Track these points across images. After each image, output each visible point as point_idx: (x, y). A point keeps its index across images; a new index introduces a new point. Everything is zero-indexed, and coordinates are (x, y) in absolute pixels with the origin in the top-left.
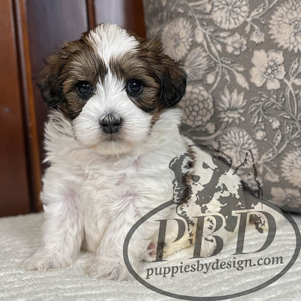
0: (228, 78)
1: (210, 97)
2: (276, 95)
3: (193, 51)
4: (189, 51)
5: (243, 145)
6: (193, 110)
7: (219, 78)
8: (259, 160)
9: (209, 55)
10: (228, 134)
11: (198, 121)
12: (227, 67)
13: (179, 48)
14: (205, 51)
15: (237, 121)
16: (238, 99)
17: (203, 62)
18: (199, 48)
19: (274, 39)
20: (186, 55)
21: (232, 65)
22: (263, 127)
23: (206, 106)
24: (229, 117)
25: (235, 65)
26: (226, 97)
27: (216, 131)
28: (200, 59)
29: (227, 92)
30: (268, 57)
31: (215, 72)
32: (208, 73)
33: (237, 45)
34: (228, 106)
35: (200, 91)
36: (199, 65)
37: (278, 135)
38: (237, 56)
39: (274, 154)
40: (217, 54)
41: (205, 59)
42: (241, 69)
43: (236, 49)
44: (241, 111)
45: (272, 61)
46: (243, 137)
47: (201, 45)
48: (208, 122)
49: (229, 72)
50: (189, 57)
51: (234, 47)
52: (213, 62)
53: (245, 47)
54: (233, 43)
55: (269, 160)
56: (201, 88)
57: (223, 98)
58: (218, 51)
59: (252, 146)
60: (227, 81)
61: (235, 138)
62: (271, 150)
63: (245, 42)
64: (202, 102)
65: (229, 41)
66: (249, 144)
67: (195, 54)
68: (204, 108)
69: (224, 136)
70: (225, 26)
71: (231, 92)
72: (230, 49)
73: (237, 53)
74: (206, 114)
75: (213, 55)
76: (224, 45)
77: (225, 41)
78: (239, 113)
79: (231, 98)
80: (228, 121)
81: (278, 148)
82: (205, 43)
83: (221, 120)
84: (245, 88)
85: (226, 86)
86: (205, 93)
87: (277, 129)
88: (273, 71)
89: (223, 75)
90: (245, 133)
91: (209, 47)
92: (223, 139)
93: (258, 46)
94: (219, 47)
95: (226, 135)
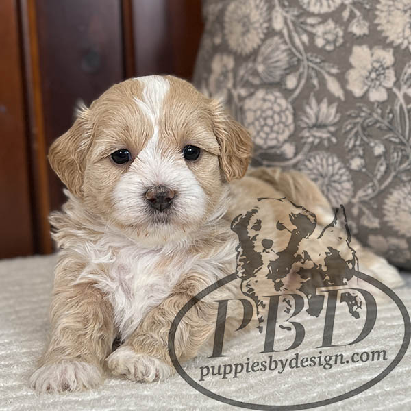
0: (315, 82)
1: (290, 107)
2: (381, 109)
3: (268, 42)
4: (263, 41)
5: (333, 175)
6: (266, 124)
7: (303, 82)
8: (354, 197)
9: (290, 49)
10: (312, 160)
11: (272, 139)
12: (315, 66)
13: (249, 36)
14: (285, 42)
15: (326, 143)
16: (328, 112)
17: (281, 58)
18: (276, 39)
19: (381, 31)
20: (259, 46)
21: (322, 64)
22: (361, 152)
23: (284, 119)
24: (314, 137)
25: (327, 64)
26: (311, 108)
27: (296, 154)
28: (278, 53)
29: (313, 102)
30: (372, 55)
31: (298, 73)
32: (288, 74)
33: (330, 37)
34: (313, 120)
35: (276, 98)
36: (277, 62)
37: (381, 165)
38: (329, 52)
39: (374, 191)
40: (301, 48)
41: (285, 54)
42: (334, 71)
43: (328, 42)
44: (332, 129)
45: (378, 61)
46: (333, 165)
47: (280, 34)
48: (285, 141)
49: (318, 74)
50: (263, 49)
51: (326, 39)
52: (295, 59)
53: (341, 41)
54: (325, 33)
55: (367, 199)
56: (278, 94)
57: (308, 110)
58: (303, 44)
59: (344, 178)
60: (314, 86)
61: (322, 166)
62: (370, 184)
63: (341, 33)
64: (279, 114)
65: (319, 30)
66: (341, 175)
67: (270, 45)
68: (281, 122)
69: (307, 163)
70: (314, 9)
71: (319, 101)
72: (320, 42)
73: (329, 48)
74: (283, 131)
75: (297, 48)
76: (312, 36)
77: (314, 31)
78: (329, 132)
79: (319, 111)
80: (313, 143)
81: (381, 181)
82: (285, 32)
83: (303, 141)
84: (339, 99)
85: (312, 94)
86: (283, 102)
87: (379, 157)
88: (378, 75)
89: (309, 78)
90: (336, 159)
91: (291, 37)
92: (306, 166)
93: (360, 40)
94: (305, 38)
95: (310, 161)
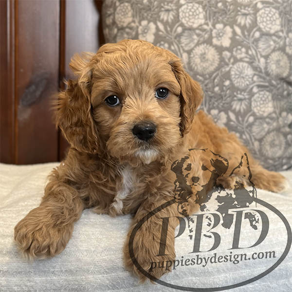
4: (269, 55)
9: (257, 49)
12: (245, 40)
13: (276, 59)
14: (259, 52)
18: (263, 54)
23: (261, 19)
25: (241, 40)
26: (249, 23)
30: (221, 43)
32: (259, 38)
33: (239, 52)
38: (240, 45)
41: (260, 47)
42: (238, 37)
45: (219, 40)
48: (261, 9)
58: (251, 50)
60: (247, 31)
63: (234, 53)
64: (264, 21)
65: (243, 55)
67: (266, 52)
70: (245, 65)
71: (245, 25)
72: (244, 50)
76: (247, 53)
82: (259, 56)
85: (248, 28)
86: (261, 26)
88: (219, 34)
91: (257, 54)
94: (250, 52)
